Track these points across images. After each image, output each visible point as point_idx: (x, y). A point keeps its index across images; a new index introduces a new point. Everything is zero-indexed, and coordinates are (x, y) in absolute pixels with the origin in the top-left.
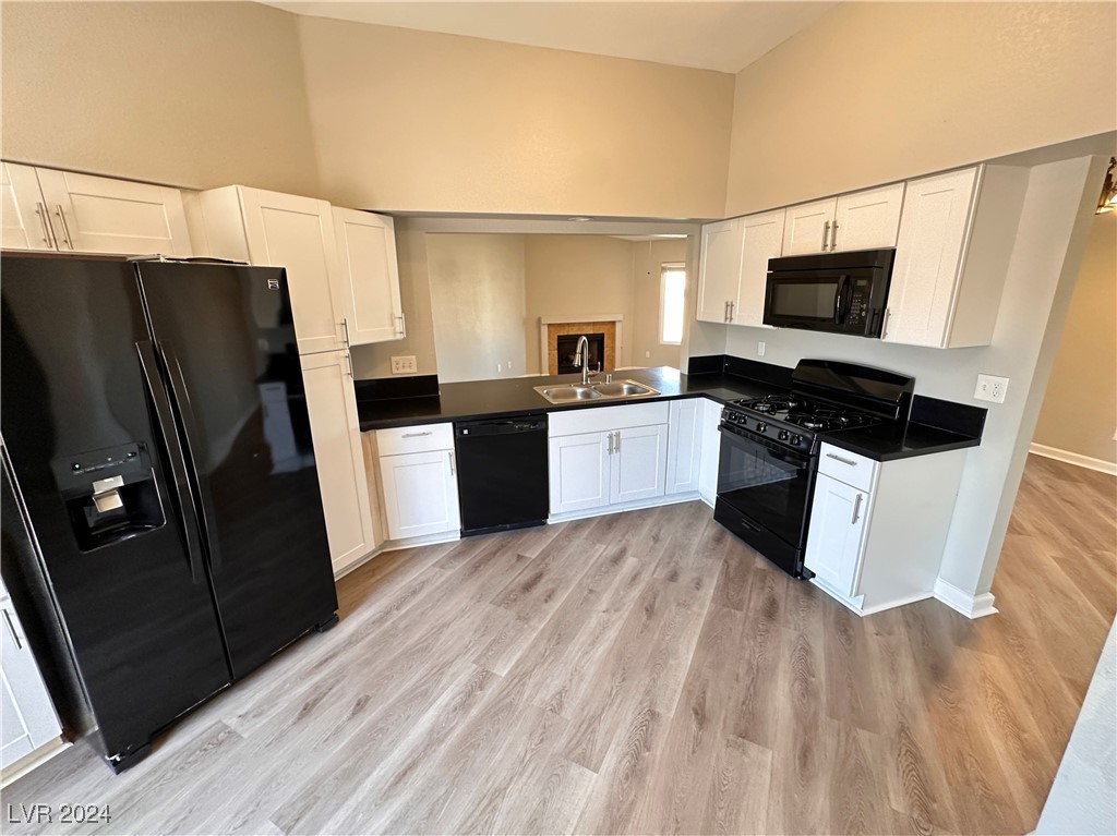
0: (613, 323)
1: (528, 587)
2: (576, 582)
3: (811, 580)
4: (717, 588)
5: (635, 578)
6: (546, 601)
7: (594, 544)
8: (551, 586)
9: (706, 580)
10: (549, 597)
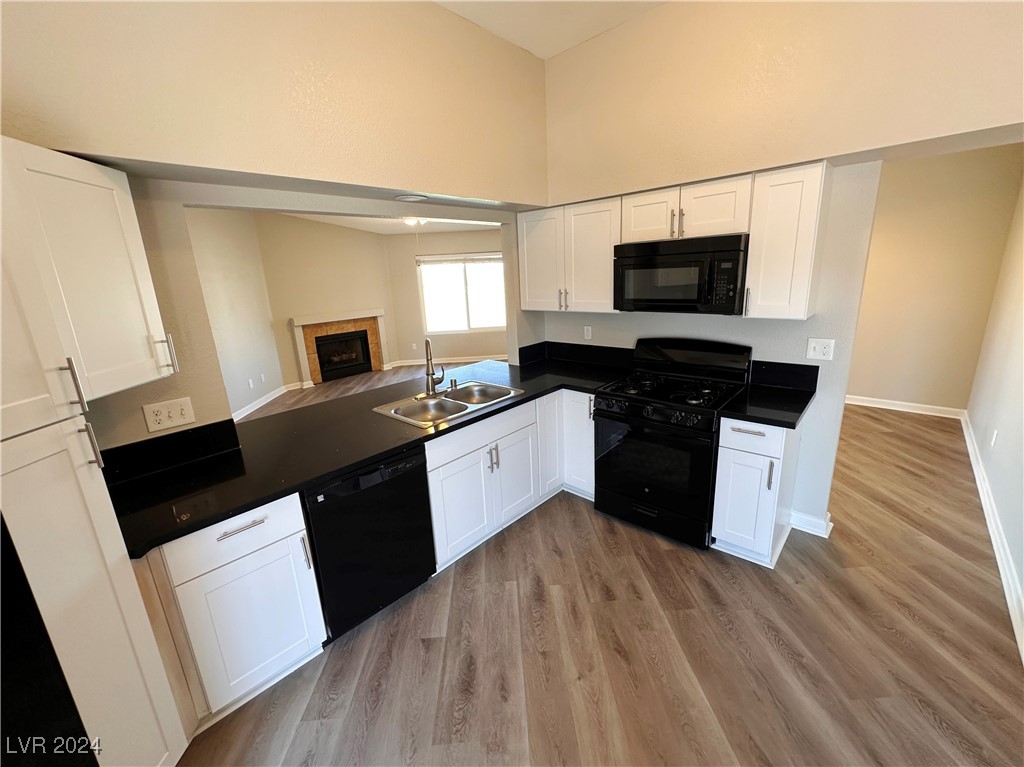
0: (374, 319)
1: (467, 687)
2: (520, 649)
3: (713, 546)
4: (654, 589)
5: (574, 611)
6: (505, 699)
7: (502, 585)
8: (494, 671)
9: (637, 583)
10: (503, 688)
